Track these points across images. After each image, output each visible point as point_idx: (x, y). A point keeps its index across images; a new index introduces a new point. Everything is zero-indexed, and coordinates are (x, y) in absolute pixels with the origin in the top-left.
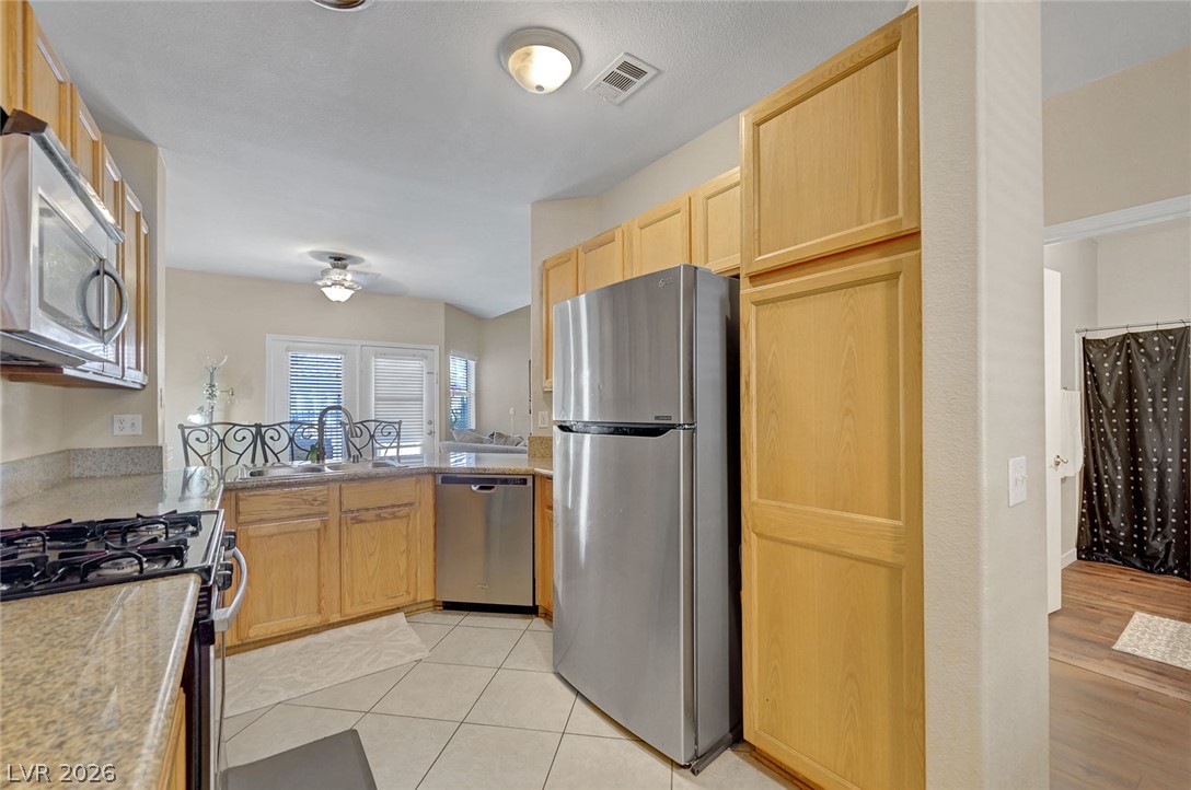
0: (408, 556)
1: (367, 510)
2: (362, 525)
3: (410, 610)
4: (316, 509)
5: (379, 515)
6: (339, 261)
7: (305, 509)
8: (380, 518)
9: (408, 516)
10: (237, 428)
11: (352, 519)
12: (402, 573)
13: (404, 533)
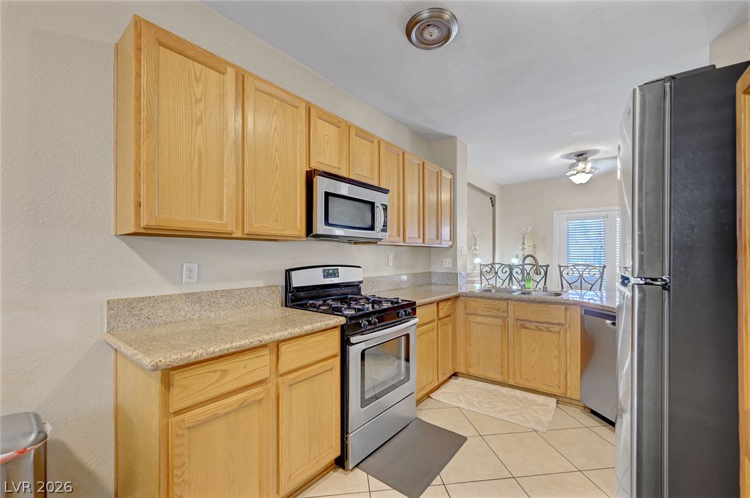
0: (559, 361)
1: (531, 322)
2: (527, 330)
3: (561, 400)
4: (500, 314)
5: (537, 327)
6: (581, 156)
7: (494, 313)
8: (538, 328)
9: (559, 332)
10: (504, 266)
11: (521, 325)
12: (554, 371)
13: (557, 344)
